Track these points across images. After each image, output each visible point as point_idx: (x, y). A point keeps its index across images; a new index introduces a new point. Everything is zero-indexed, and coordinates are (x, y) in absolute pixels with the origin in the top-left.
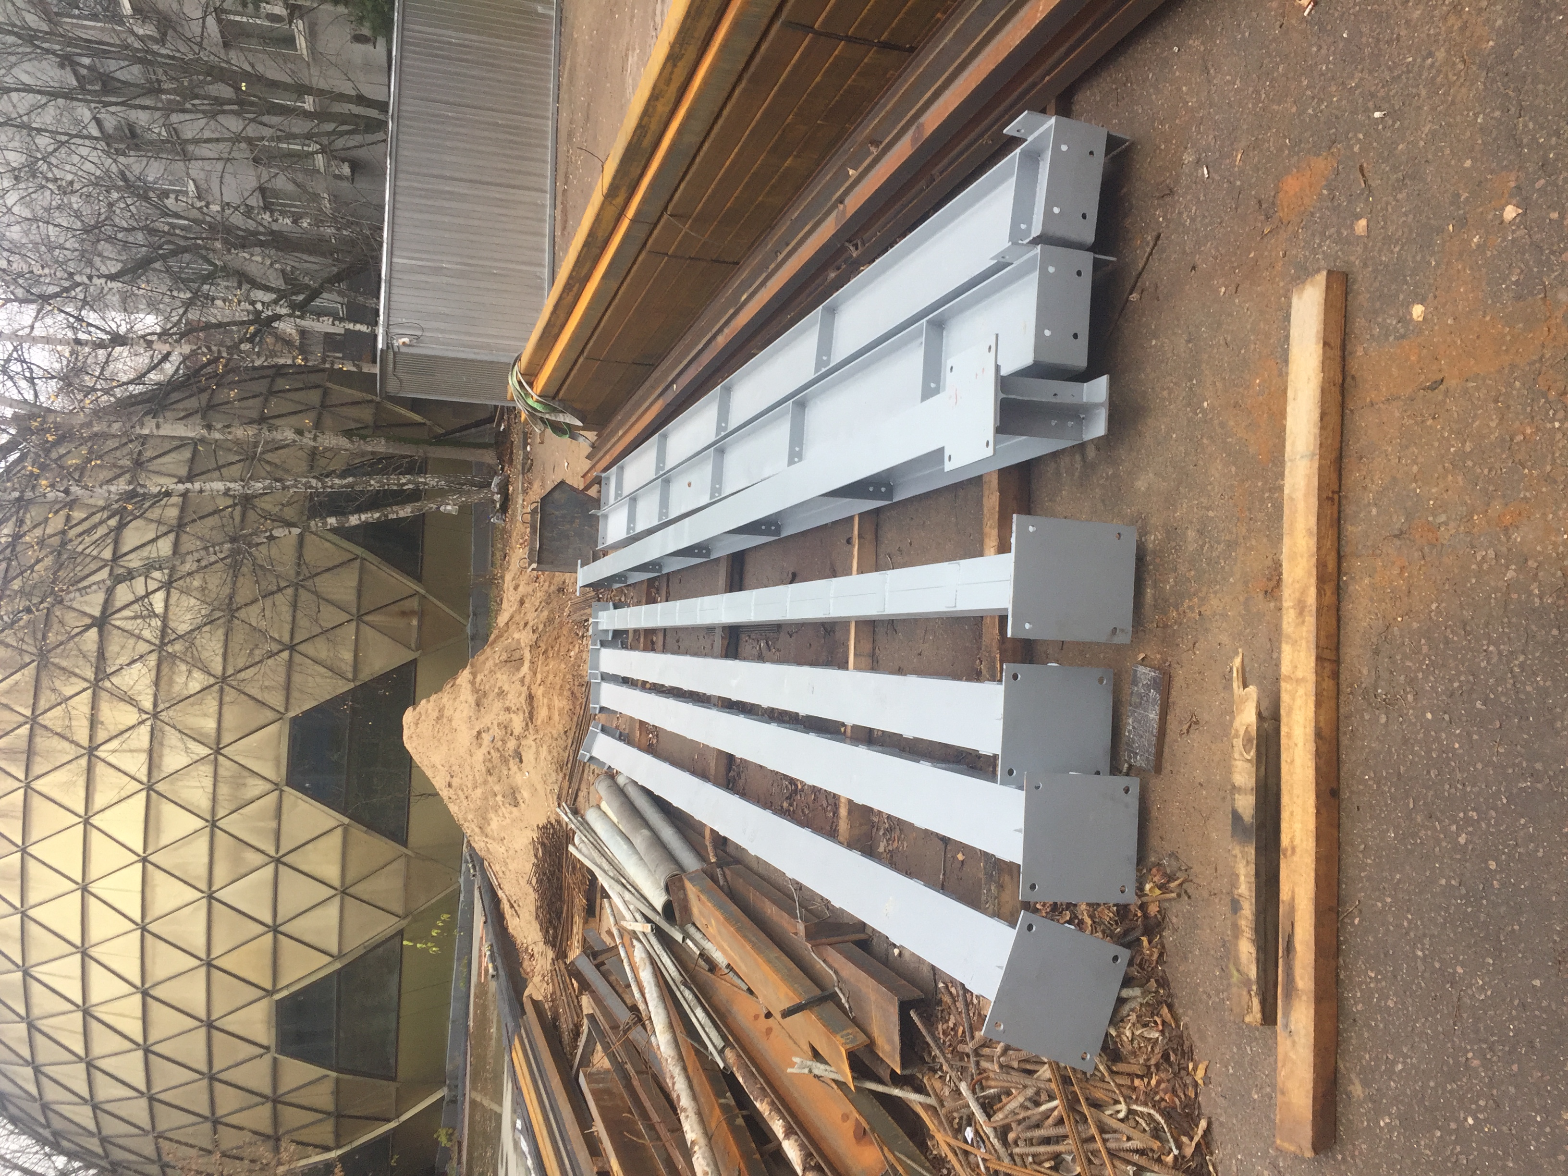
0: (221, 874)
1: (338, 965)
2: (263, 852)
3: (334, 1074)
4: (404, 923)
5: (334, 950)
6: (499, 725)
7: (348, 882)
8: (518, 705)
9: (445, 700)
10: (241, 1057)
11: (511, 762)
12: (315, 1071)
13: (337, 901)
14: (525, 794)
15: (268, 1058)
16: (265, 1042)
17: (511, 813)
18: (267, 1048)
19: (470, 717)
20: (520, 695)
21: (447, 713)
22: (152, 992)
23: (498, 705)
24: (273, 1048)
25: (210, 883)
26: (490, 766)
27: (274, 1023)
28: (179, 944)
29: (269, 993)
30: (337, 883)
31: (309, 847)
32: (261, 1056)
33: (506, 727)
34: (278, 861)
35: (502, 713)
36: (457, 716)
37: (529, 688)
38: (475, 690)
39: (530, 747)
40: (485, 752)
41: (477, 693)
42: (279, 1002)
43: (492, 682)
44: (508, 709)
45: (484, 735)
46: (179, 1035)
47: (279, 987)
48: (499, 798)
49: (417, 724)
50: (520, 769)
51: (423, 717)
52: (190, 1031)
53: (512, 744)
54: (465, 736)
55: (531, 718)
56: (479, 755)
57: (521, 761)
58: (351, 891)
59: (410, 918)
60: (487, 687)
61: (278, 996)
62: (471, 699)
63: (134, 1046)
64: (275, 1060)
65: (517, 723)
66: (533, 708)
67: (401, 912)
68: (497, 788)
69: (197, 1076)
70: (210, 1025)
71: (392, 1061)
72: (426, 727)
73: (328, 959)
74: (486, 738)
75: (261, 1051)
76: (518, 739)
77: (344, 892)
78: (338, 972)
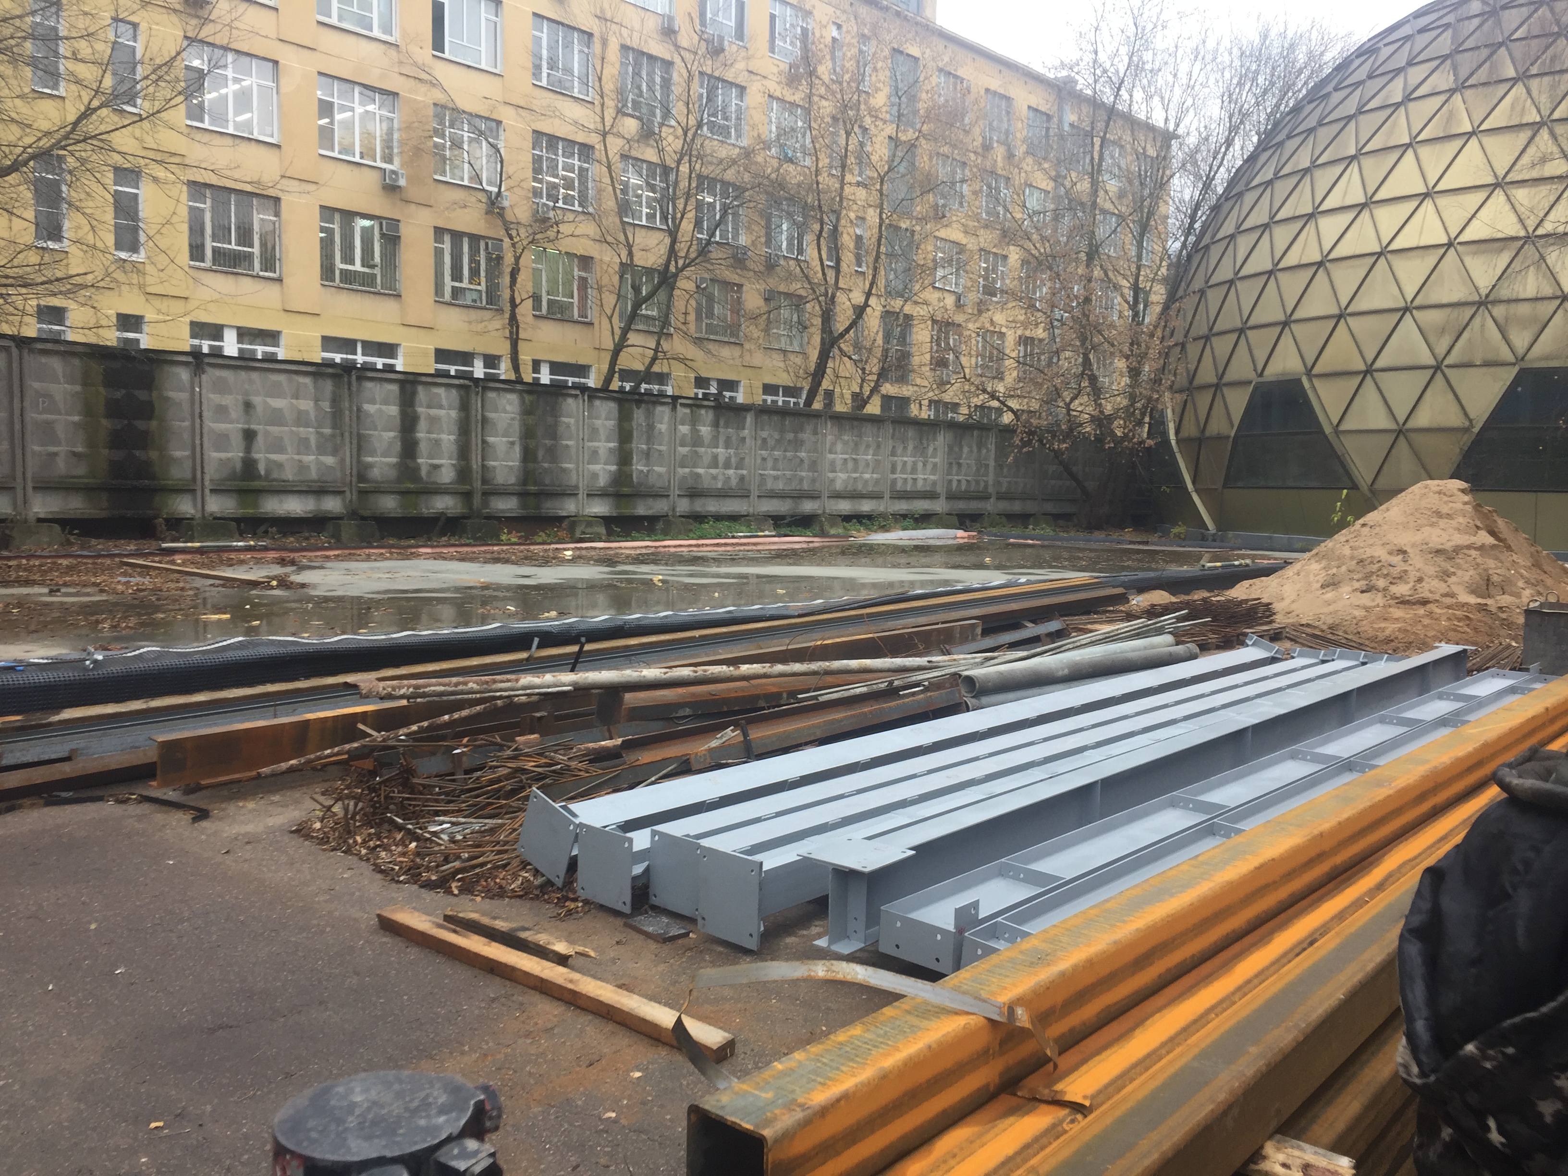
0: (1428, 317)
1: (1328, 430)
2: (1449, 352)
3: (1233, 434)
4: (1364, 488)
5: (1342, 427)
6: (1406, 571)
7: (1412, 436)
8: (1420, 590)
9: (1461, 520)
10: (1256, 352)
11: (1364, 582)
12: (1237, 418)
13: (1393, 426)
14: (1330, 595)
15: (1252, 375)
16: (1266, 373)
17: (1318, 581)
18: (1261, 375)
19: (1427, 544)
20: (1431, 592)
21: (1443, 523)
22: (1321, 269)
23: (1431, 570)
24: (1260, 380)
25: (1419, 308)
26: (1366, 563)
27: (1281, 378)
28: (1363, 288)
29: (1309, 372)
30: (1411, 424)
31: (1451, 396)
32: (1255, 370)
33: (1400, 578)
34: (1437, 368)
35: (1418, 574)
36: (1435, 532)
37: (1437, 601)
38: (1457, 549)
39: (1373, 600)
40: (1383, 558)
41: (1454, 551)
42: (1298, 381)
43: (1465, 566)
44: (1420, 580)
45: (1400, 557)
46: (1282, 300)
47: (1315, 380)
48: (1334, 570)
49: (1439, 493)
50: (1355, 590)
51: (1445, 499)
52: (1283, 306)
53: (1381, 583)
54: (1404, 539)
55: (1401, 603)
56: (1380, 553)
57: (1363, 592)
58: (1401, 438)
59: (1369, 495)
60: (1458, 561)
61: (1305, 381)
62: (1448, 546)
63: (1276, 261)
64: (1251, 382)
65: (1402, 589)
66: (1414, 604)
67: (1375, 486)
68: (1344, 569)
69: (1245, 318)
70: (1285, 324)
71: (1240, 484)
72: (1434, 501)
73: (1335, 421)
74: (1396, 559)
75: (1259, 371)
76: (1385, 589)
77: (1401, 432)
78: (1321, 431)
